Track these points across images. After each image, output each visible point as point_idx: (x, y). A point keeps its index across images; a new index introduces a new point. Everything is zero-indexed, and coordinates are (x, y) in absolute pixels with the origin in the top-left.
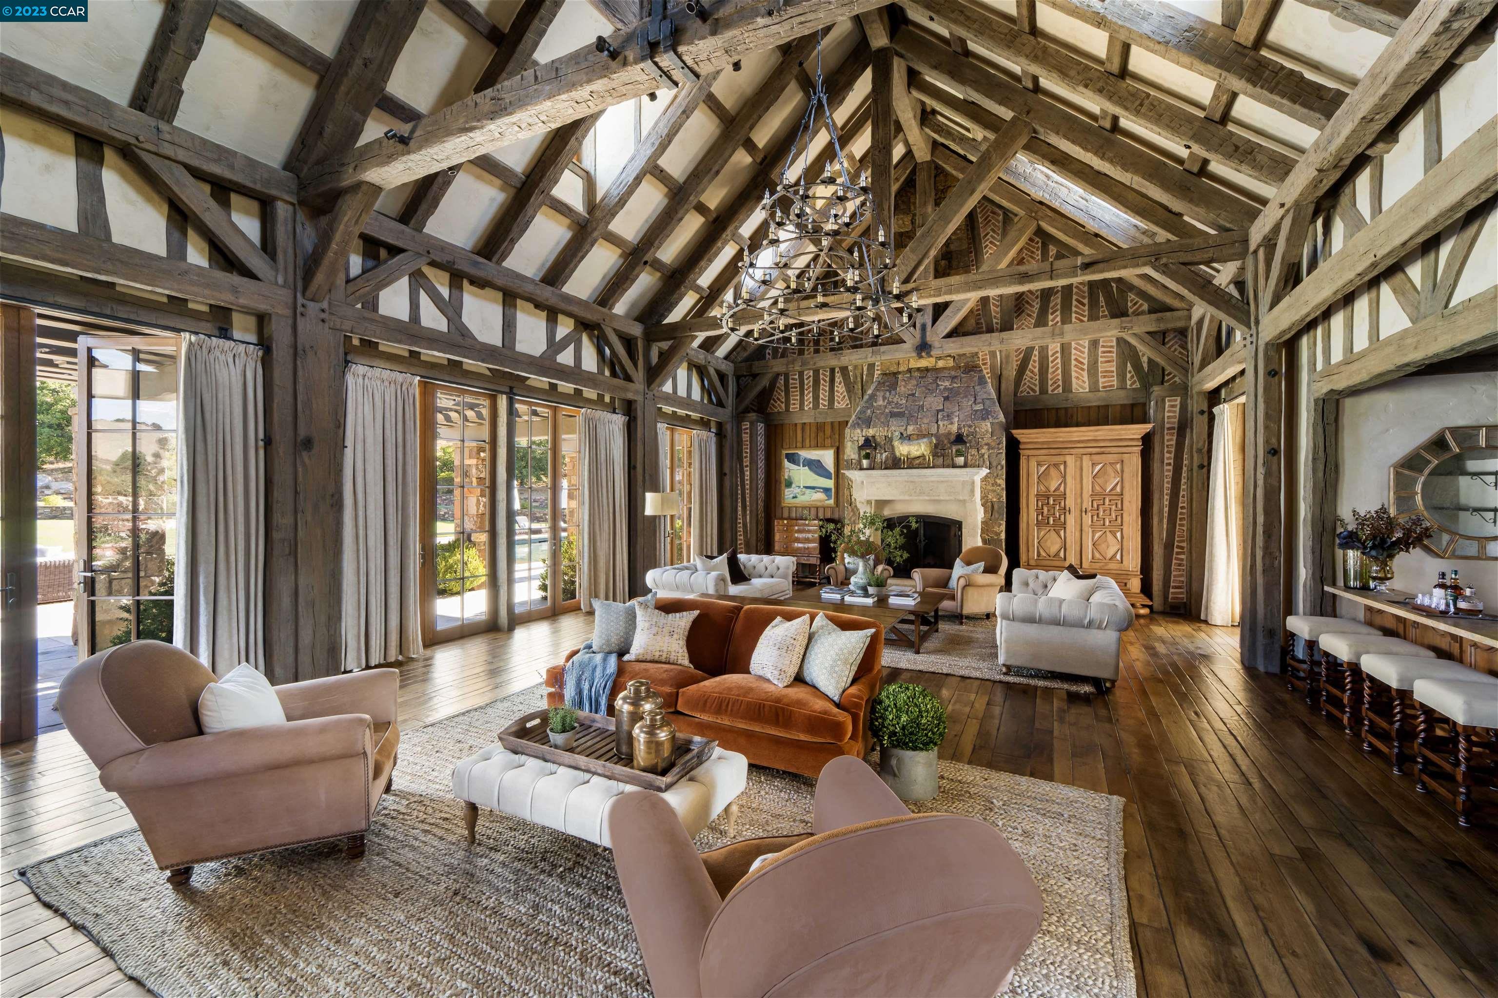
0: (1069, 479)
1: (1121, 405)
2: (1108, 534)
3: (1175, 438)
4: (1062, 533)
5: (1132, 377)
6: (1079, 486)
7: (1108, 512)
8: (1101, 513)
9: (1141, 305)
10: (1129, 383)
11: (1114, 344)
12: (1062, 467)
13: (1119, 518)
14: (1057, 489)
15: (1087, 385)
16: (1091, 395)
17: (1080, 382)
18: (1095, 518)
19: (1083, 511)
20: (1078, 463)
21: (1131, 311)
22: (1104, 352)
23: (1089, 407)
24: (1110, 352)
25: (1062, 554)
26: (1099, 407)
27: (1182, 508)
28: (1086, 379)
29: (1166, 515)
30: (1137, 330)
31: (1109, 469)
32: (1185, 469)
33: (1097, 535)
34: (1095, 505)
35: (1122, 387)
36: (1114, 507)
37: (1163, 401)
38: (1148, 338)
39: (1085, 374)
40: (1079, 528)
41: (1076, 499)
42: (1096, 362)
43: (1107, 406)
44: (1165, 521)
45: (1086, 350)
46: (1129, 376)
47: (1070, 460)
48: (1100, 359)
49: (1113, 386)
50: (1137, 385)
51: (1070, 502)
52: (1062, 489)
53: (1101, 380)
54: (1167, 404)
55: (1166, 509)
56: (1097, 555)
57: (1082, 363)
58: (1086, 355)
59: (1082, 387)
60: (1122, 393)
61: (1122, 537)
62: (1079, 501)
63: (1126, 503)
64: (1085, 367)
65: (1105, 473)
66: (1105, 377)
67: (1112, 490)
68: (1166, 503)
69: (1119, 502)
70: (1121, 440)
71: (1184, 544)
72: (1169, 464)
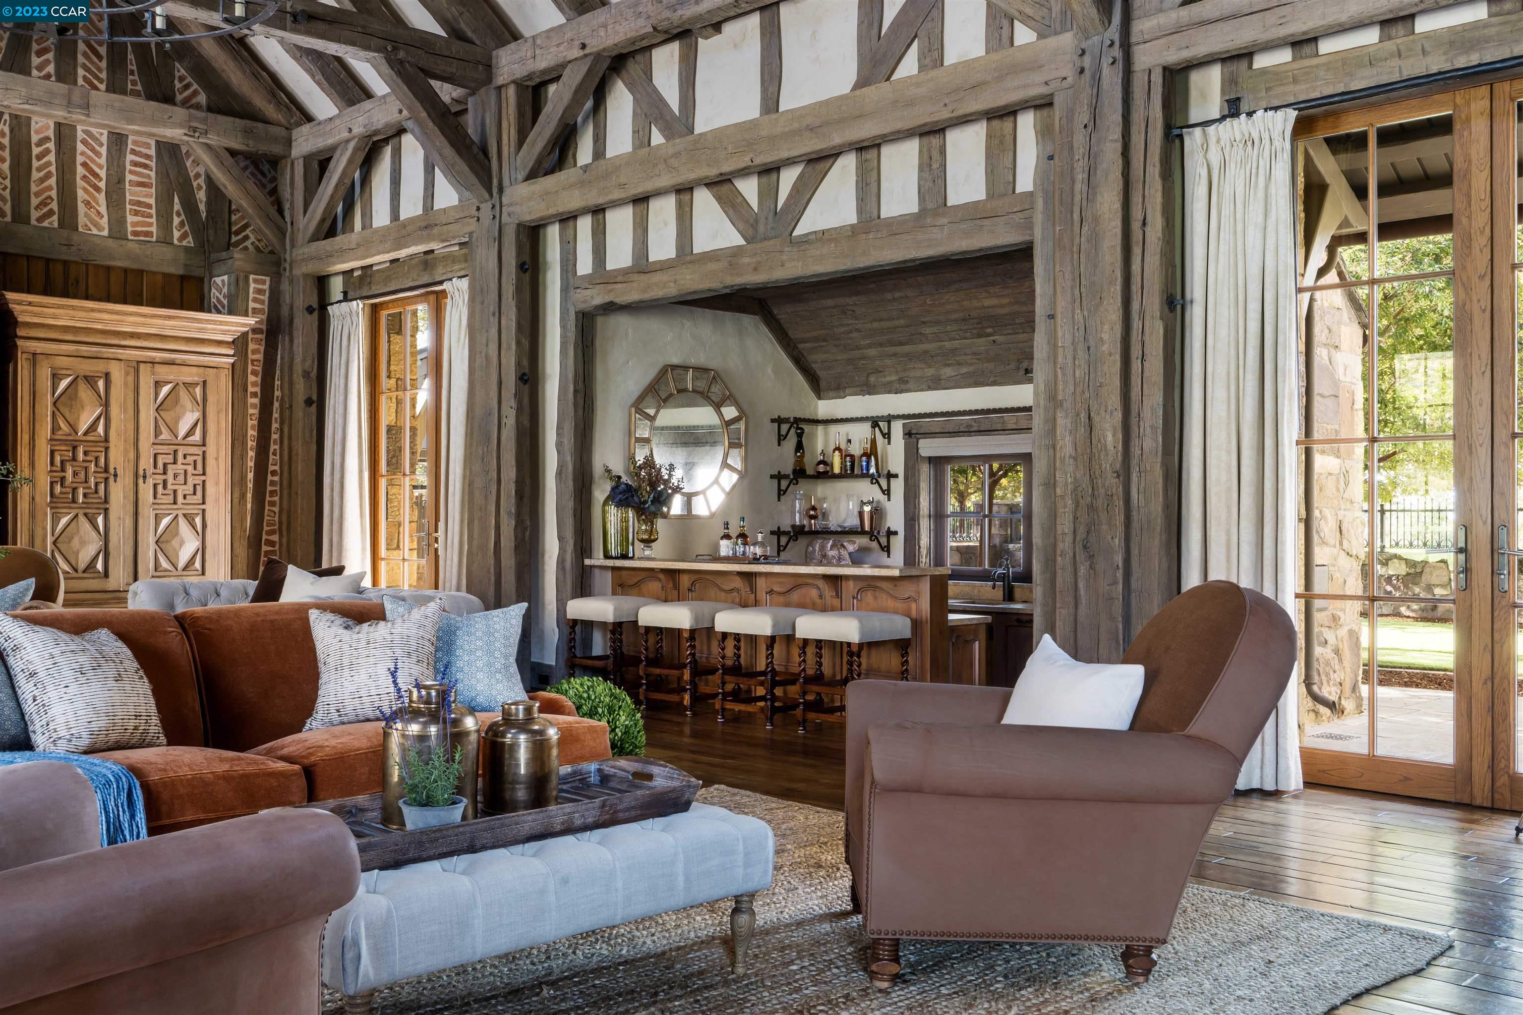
0: (115, 411)
1: (165, 275)
2: (182, 521)
3: (262, 348)
4: (100, 520)
5: (182, 224)
6: (131, 426)
7: (181, 478)
8: (170, 480)
9: (195, 93)
10: (176, 234)
11: (152, 152)
12: (101, 384)
13: (199, 489)
14: (93, 427)
15: (104, 222)
16: (111, 243)
17: (92, 213)
18: (160, 488)
19: (138, 476)
20: (131, 379)
21: (179, 98)
22: (135, 164)
23: (108, 269)
24: (146, 166)
25: (100, 566)
26: (126, 271)
27: (274, 473)
28: (103, 209)
29: (250, 485)
30: (213, 139)
31: (183, 394)
32: (276, 405)
33: (165, 522)
34: (160, 465)
35: (166, 240)
36: (190, 469)
37: (247, 279)
38: (229, 160)
39: (102, 198)
40: (130, 508)
41: (126, 451)
42: (121, 180)
43: (141, 272)
44: (249, 496)
45: (104, 151)
46: (176, 221)
47: (117, 373)
48: (129, 177)
49: (148, 234)
50: (189, 242)
51: (118, 457)
52: (101, 429)
53: (130, 219)
54: (252, 286)
55: (251, 476)
56: (164, 564)
57: (96, 175)
58: (103, 161)
59: (96, 225)
60: (167, 252)
61: (204, 526)
62: (132, 455)
63: (210, 462)
64: (102, 185)
65: (177, 402)
66: (136, 213)
67: (187, 435)
68: (251, 464)
69: (199, 460)
70: (202, 341)
71: (275, 538)
72: (254, 395)
